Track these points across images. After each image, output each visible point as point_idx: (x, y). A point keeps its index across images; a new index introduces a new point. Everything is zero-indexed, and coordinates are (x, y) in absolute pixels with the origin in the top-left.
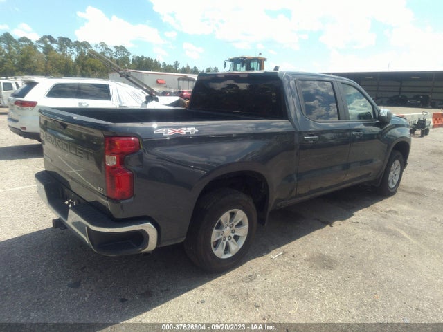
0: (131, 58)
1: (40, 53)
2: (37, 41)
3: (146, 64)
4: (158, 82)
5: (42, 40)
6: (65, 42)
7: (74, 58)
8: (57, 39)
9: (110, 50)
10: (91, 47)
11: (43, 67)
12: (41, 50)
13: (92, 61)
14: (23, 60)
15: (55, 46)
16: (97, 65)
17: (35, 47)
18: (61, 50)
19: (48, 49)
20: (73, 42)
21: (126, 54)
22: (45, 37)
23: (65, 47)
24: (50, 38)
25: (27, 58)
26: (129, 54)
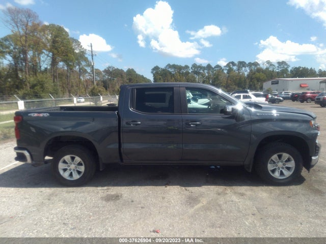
0: (289, 69)
1: (225, 73)
2: (225, 66)
3: (301, 73)
4: (301, 86)
5: (228, 65)
6: (242, 64)
7: (246, 74)
8: (237, 63)
9: (274, 65)
10: (259, 65)
11: (225, 82)
12: (225, 72)
13: (258, 75)
14: (215, 78)
15: (235, 68)
16: (261, 77)
17: (223, 70)
18: (238, 70)
19: (230, 70)
20: (247, 63)
21: (286, 67)
22: (230, 63)
23: (242, 68)
24: (233, 63)
25: (217, 77)
26: (288, 66)
